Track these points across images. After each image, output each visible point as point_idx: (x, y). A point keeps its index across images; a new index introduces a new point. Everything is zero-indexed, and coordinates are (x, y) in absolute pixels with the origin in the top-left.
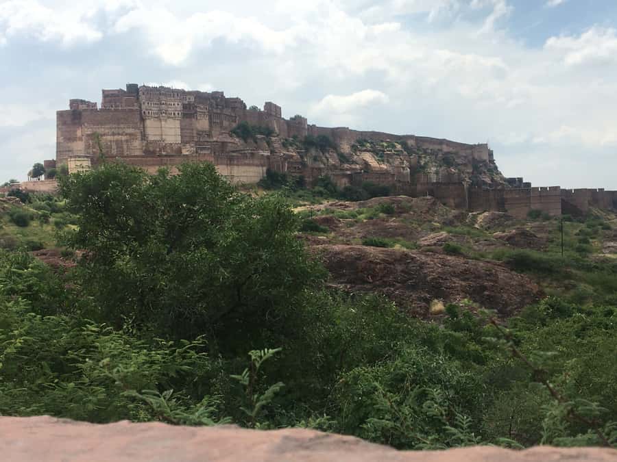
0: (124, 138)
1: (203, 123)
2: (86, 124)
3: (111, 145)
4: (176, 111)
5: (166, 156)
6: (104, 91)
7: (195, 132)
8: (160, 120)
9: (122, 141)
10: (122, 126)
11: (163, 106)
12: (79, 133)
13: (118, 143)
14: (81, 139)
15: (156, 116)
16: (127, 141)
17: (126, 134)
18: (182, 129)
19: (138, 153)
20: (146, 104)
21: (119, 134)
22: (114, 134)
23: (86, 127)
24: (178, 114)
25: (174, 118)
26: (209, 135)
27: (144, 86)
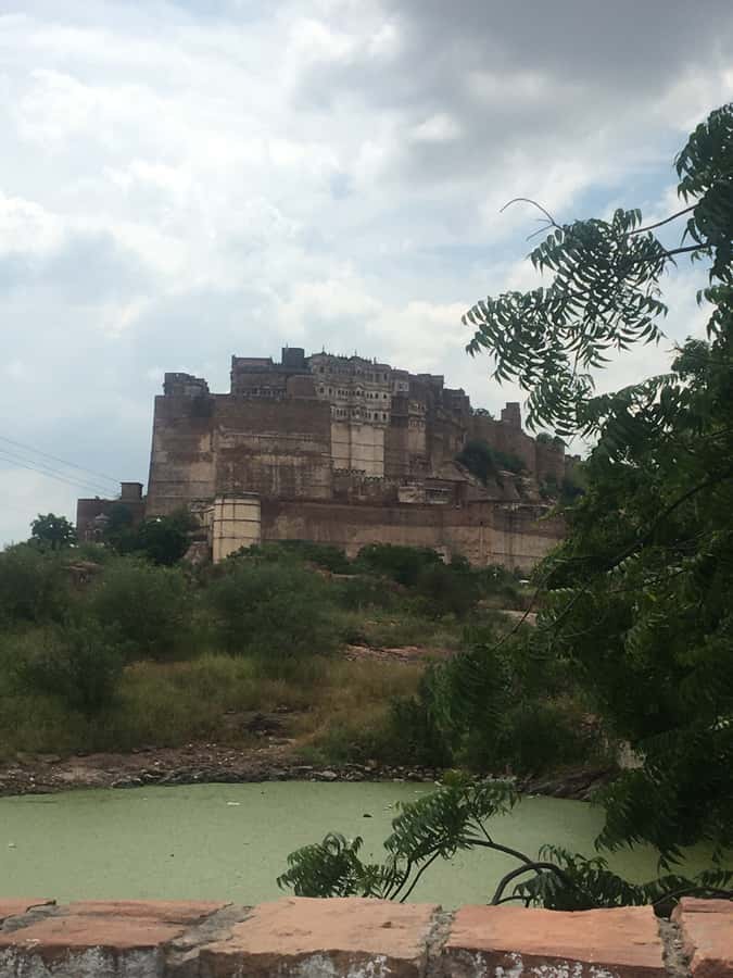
0: (297, 461)
1: (416, 439)
2: (222, 428)
3: (271, 475)
4: (380, 410)
5: (366, 503)
6: (235, 360)
7: (407, 457)
8: (349, 428)
9: (293, 466)
10: (295, 435)
11: (358, 398)
12: (204, 445)
13: (286, 471)
14: (207, 458)
15: (342, 418)
16: (302, 467)
17: (303, 453)
18: (386, 449)
19: (322, 494)
20: (326, 392)
21: (287, 453)
22: (276, 452)
23: (223, 434)
24: (384, 416)
25: (375, 426)
26: (427, 465)
27: (323, 353)
